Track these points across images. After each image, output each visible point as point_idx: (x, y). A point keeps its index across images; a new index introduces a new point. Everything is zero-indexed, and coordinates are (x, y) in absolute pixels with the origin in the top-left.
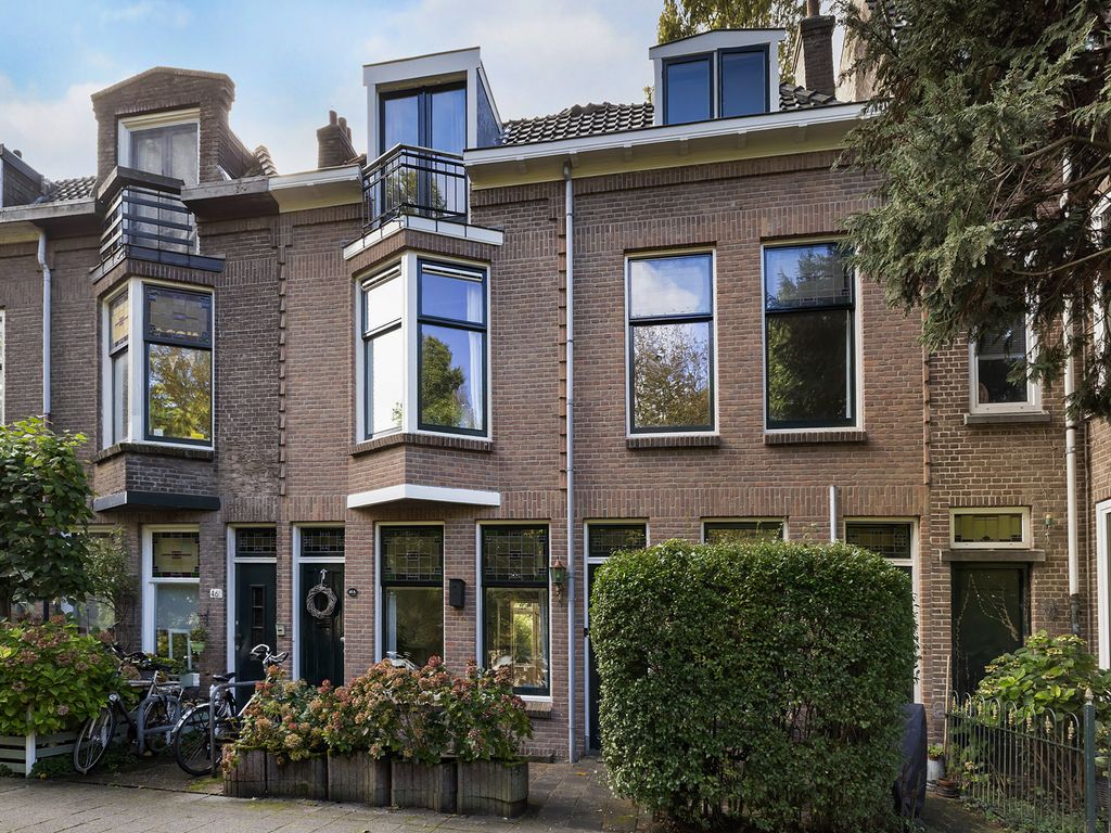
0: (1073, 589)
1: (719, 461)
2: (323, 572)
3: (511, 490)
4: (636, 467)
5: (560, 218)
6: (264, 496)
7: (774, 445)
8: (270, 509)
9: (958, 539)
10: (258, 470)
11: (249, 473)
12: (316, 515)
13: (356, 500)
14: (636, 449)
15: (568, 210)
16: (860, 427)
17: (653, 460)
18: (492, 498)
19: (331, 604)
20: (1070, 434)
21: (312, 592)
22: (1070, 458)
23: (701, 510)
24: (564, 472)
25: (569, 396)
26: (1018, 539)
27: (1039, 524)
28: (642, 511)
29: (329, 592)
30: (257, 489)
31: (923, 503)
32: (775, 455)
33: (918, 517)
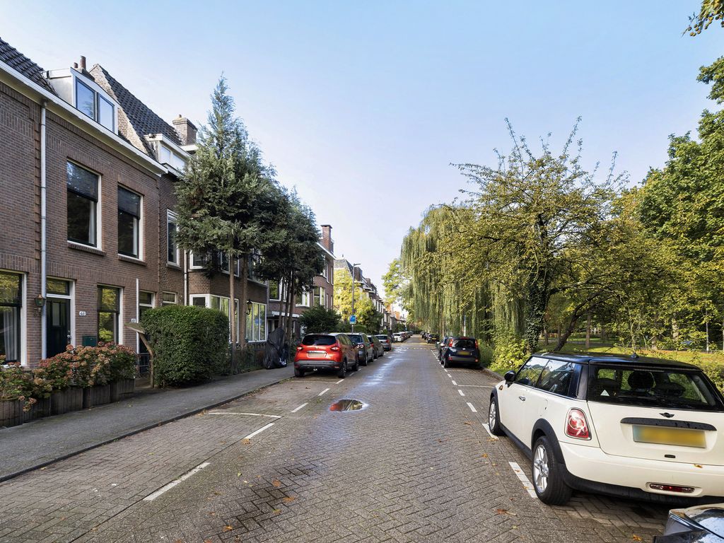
1: (104, 262)
3: (4, 252)
4: (72, 256)
7: (122, 260)
14: (71, 248)
16: (142, 259)
17: (79, 255)
20: (185, 275)
22: (185, 282)
23: (97, 280)
24: (38, 250)
25: (44, 215)
27: (178, 297)
28: (75, 276)
31: (157, 289)
32: (121, 264)
33: (156, 292)
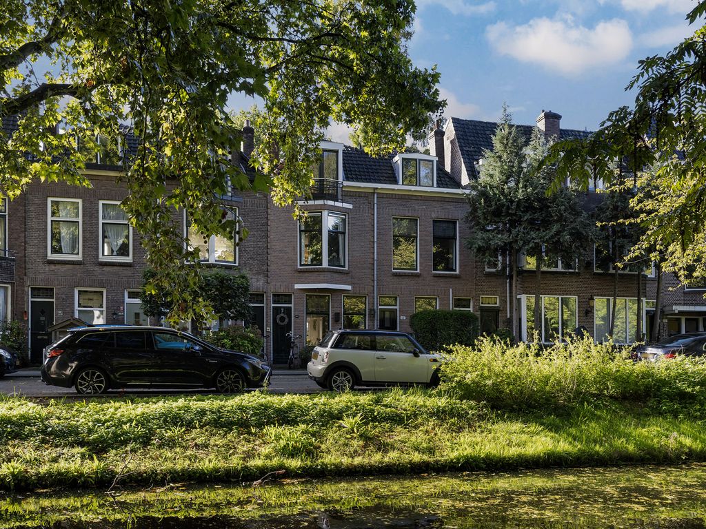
0: (508, 316)
1: (420, 280)
2: (282, 309)
3: (355, 285)
4: (395, 280)
5: (372, 203)
6: (261, 283)
7: (436, 276)
8: (263, 288)
9: (482, 303)
10: (258, 274)
11: (254, 274)
12: (282, 291)
13: (297, 286)
14: (396, 275)
15: (376, 202)
16: (457, 272)
17: (401, 278)
18: (349, 288)
19: (287, 320)
21: (278, 317)
23: (414, 294)
24: (374, 281)
25: (375, 258)
26: (496, 304)
27: (501, 300)
28: (398, 293)
29: (285, 316)
30: (258, 280)
32: (436, 279)
33: (472, 297)
